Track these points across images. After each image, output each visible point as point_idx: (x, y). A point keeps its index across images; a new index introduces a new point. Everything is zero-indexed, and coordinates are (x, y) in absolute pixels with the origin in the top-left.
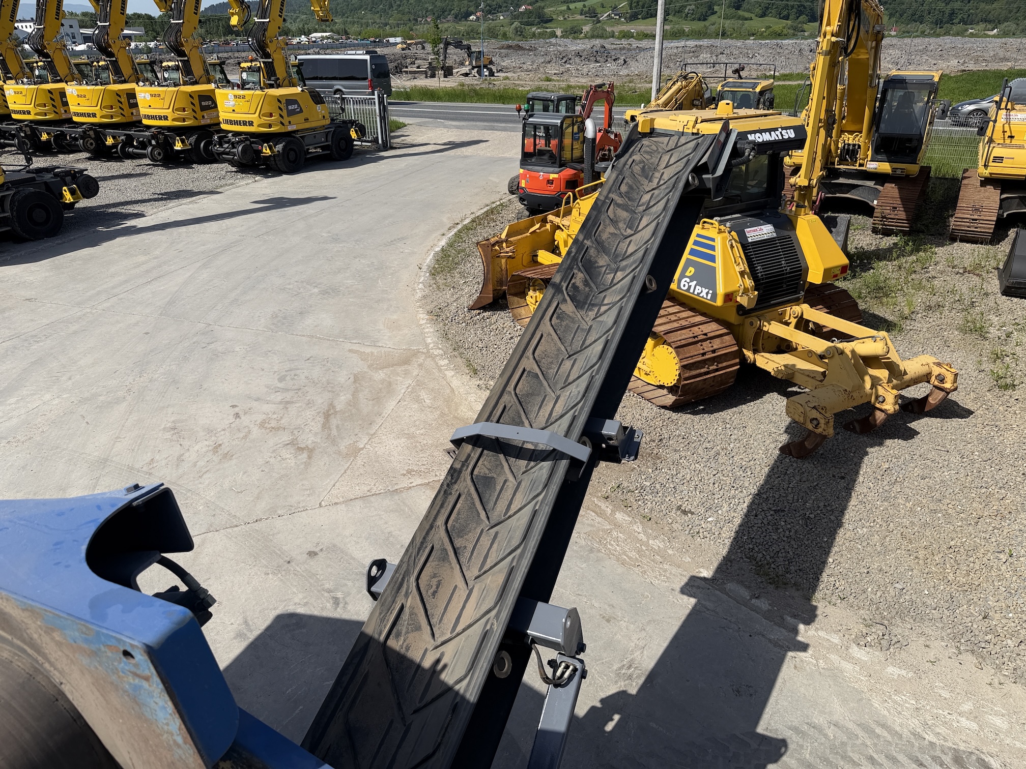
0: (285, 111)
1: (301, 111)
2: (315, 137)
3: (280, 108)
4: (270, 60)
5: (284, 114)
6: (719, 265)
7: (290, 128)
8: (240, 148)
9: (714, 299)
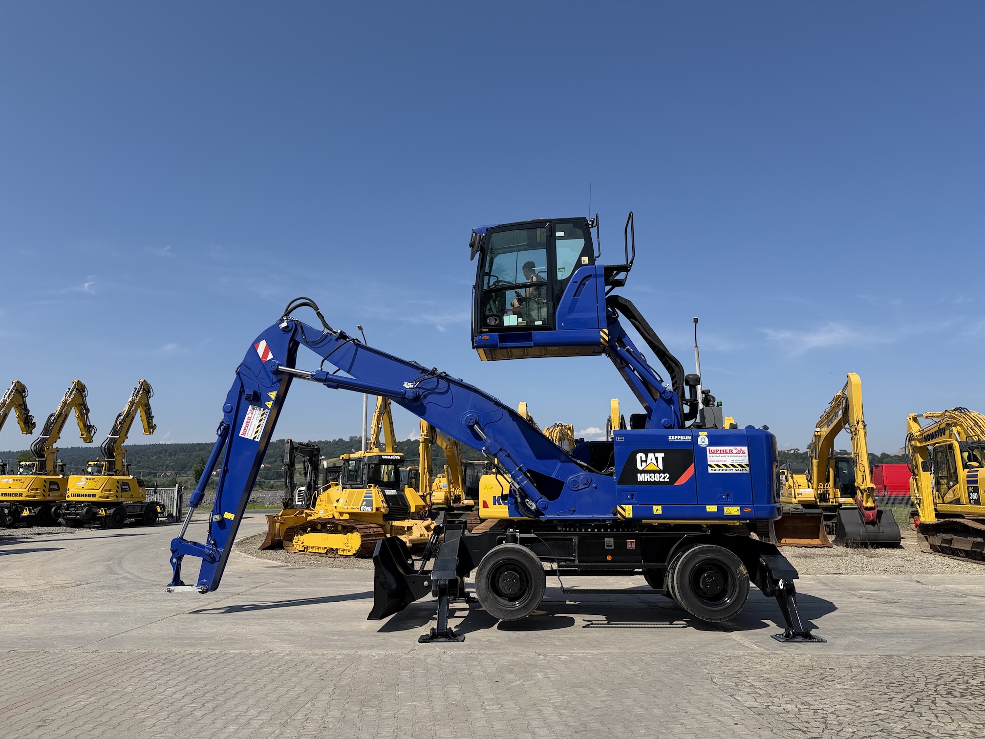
0: (120, 489)
1: (130, 490)
2: (134, 508)
3: (118, 487)
4: (114, 459)
5: (119, 490)
6: (374, 499)
7: (121, 500)
8: (85, 510)
9: (372, 510)
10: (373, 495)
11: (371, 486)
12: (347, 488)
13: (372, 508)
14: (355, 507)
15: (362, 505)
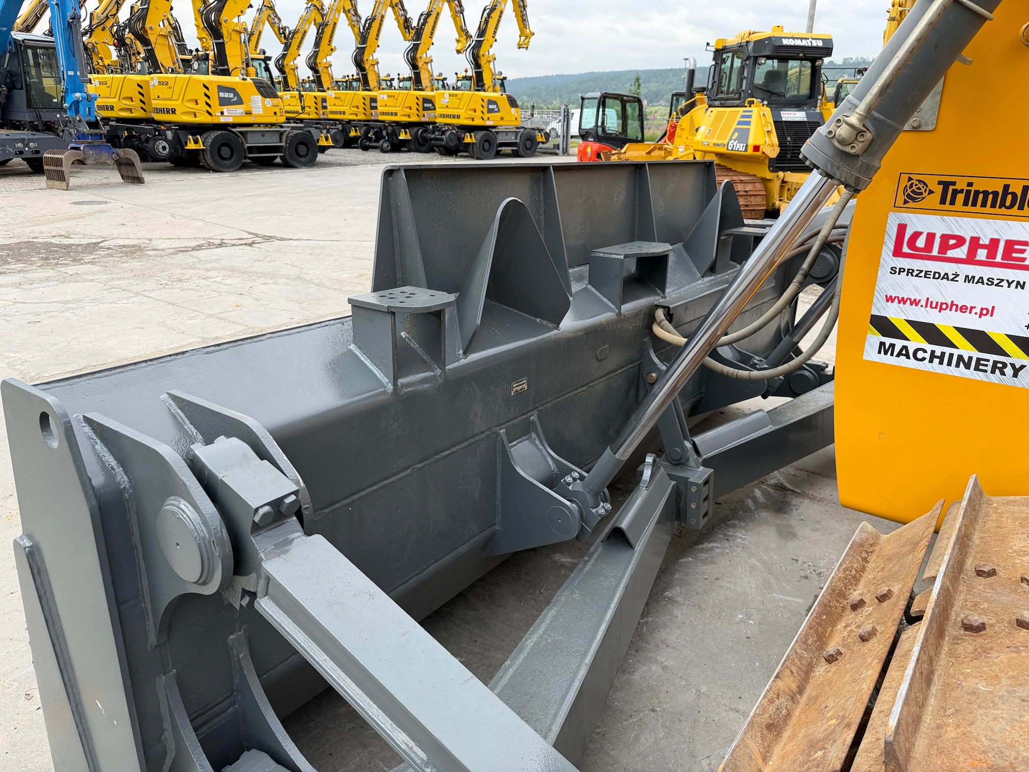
1: (499, 111)
2: (507, 134)
3: (483, 106)
4: (481, 70)
5: (485, 110)
6: (752, 128)
7: (489, 123)
8: (447, 135)
9: (746, 150)
10: (753, 120)
11: (753, 102)
12: (715, 107)
13: (747, 146)
14: (719, 142)
15: (731, 139)
